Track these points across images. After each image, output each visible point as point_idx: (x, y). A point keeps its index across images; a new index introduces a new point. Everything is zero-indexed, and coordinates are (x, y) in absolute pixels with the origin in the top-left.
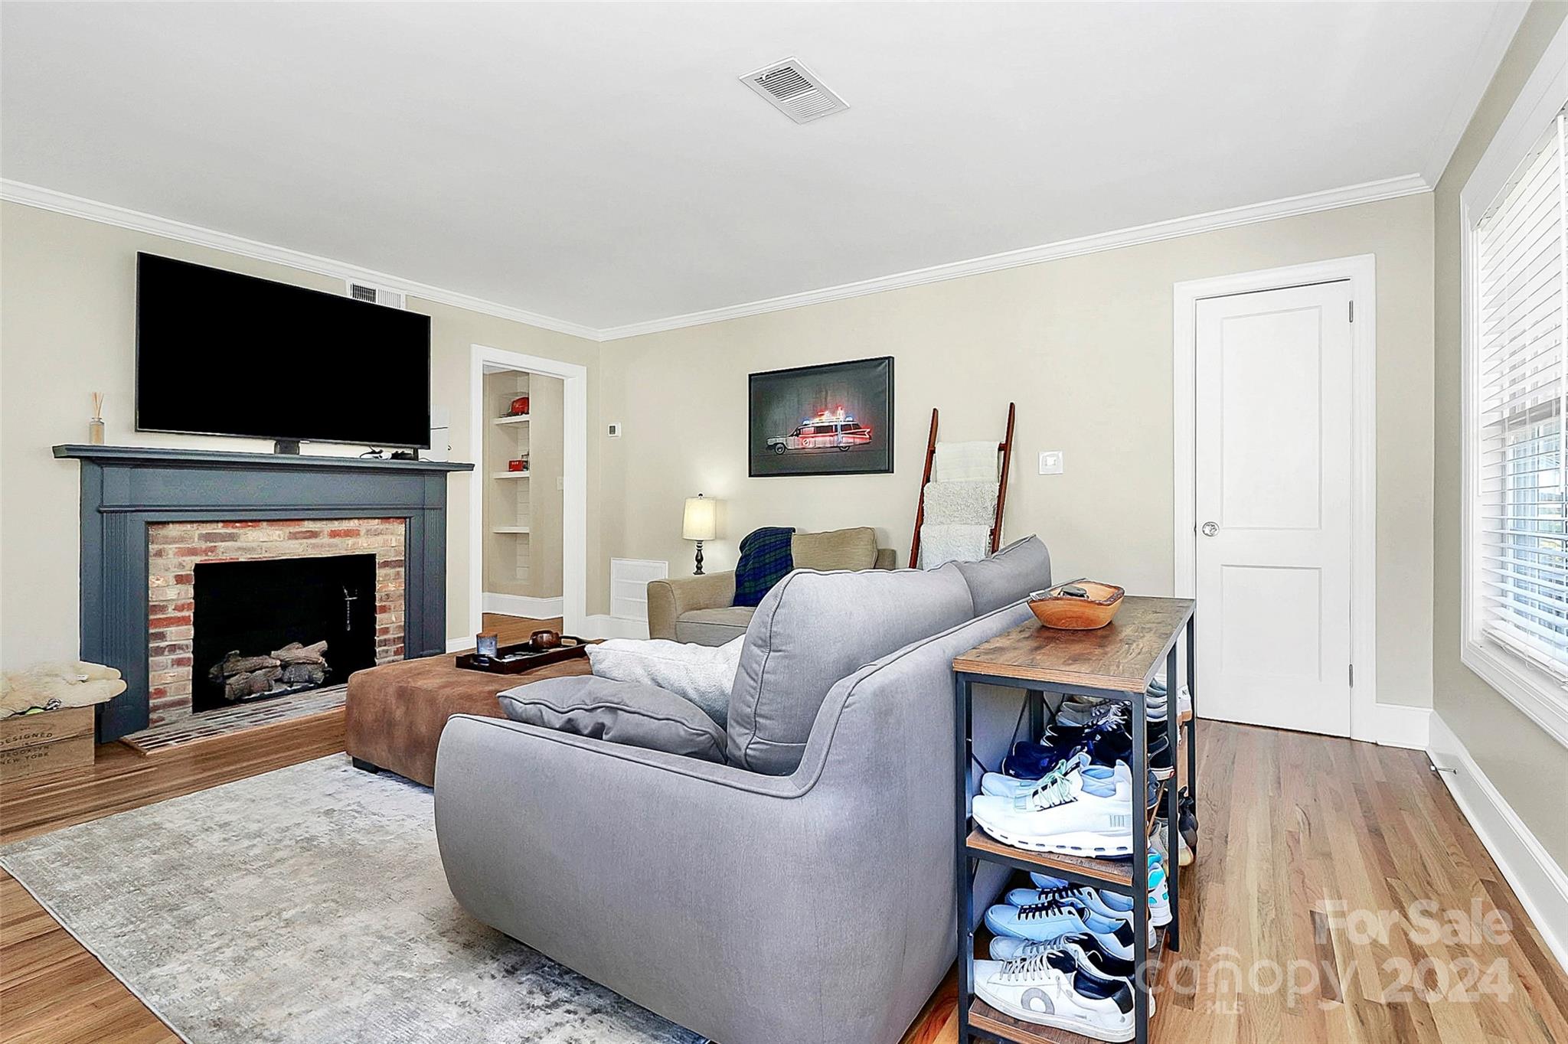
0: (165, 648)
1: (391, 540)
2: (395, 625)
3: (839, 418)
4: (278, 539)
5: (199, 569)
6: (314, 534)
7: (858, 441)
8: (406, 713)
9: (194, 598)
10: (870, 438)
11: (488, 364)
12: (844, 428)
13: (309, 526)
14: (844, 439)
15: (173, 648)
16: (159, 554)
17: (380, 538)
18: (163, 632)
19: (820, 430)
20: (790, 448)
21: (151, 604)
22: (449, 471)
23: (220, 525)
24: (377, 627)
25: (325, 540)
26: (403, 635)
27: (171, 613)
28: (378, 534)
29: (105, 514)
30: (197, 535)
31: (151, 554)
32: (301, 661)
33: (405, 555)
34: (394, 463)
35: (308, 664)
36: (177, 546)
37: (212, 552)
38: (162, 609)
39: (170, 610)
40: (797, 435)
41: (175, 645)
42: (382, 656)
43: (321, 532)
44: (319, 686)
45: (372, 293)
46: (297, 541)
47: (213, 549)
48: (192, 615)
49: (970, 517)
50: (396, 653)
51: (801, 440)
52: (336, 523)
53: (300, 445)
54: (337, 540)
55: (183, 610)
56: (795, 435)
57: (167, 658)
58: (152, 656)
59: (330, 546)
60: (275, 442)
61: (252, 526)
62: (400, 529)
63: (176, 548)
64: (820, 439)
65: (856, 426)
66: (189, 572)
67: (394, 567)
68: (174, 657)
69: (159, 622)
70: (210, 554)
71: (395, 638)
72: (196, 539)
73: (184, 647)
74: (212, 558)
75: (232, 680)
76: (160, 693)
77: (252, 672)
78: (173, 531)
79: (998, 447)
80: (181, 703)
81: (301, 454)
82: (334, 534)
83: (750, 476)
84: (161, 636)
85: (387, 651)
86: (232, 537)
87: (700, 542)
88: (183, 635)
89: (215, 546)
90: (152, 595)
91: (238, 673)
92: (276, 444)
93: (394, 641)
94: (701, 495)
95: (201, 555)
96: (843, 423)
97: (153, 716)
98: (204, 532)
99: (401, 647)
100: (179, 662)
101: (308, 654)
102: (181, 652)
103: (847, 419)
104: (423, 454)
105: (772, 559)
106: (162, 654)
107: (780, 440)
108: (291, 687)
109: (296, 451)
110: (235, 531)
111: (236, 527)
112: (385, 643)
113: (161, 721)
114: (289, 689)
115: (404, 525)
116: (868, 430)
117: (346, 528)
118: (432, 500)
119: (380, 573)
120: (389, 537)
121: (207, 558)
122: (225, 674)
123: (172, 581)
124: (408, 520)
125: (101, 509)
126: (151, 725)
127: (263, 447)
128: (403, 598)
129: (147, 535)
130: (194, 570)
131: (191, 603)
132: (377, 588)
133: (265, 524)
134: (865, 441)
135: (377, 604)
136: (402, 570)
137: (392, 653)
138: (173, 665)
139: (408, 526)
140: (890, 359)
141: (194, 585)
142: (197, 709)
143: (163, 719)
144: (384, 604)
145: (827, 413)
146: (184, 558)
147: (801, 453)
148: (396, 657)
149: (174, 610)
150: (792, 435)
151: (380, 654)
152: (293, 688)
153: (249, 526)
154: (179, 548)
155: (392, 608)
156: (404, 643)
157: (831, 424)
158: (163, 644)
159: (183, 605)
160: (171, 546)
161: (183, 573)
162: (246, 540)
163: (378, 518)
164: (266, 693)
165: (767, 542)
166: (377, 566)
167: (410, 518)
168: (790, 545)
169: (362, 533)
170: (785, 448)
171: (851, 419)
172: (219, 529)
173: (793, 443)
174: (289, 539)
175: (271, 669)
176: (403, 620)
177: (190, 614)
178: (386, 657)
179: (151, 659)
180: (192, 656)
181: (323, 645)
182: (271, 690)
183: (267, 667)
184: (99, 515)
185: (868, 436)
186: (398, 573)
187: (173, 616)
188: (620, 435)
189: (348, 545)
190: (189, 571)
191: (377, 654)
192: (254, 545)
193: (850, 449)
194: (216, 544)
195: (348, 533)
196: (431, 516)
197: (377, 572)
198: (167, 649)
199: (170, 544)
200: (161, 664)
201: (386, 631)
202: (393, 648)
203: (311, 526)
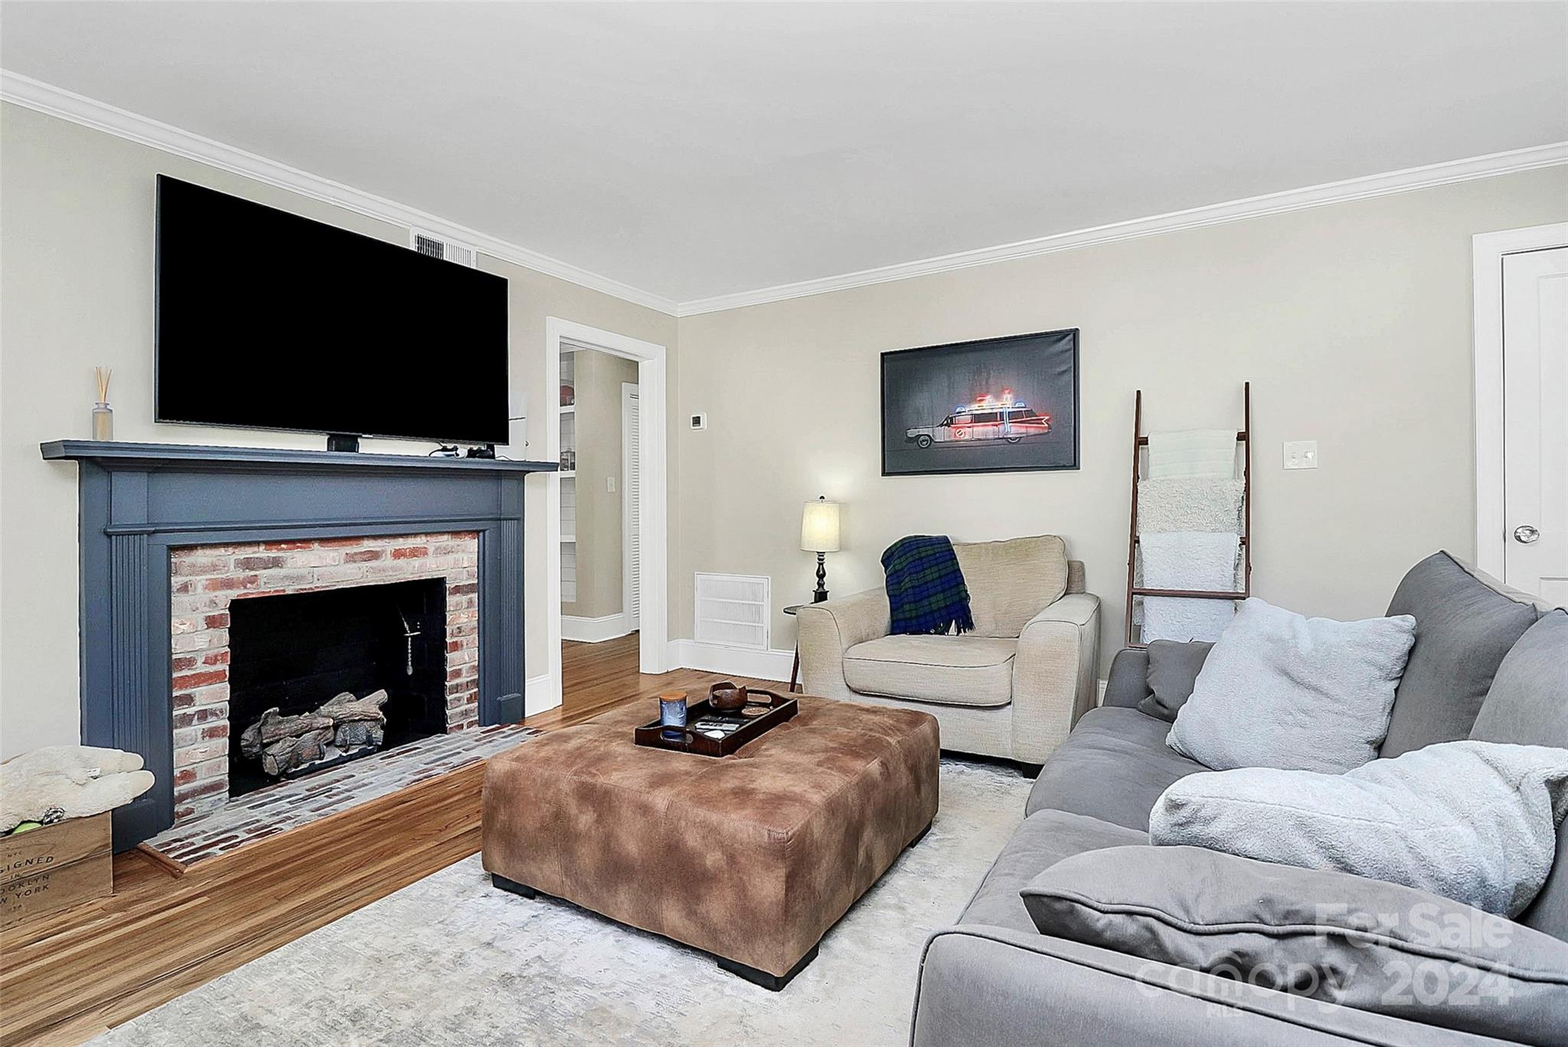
0: (194, 715)
1: (463, 559)
2: (469, 665)
3: (1007, 403)
4: (333, 563)
5: (236, 606)
6: (374, 555)
7: (1032, 431)
8: (599, 820)
9: (229, 646)
10: (1049, 427)
11: (565, 341)
12: (1013, 416)
13: (369, 545)
14: (1012, 430)
15: (203, 715)
16: (185, 588)
17: (450, 557)
18: (190, 695)
19: (978, 419)
20: (937, 441)
21: (174, 657)
22: (529, 472)
23: (262, 548)
24: (448, 670)
25: (387, 561)
26: (476, 677)
27: (200, 668)
28: (448, 552)
29: (114, 537)
30: (232, 561)
31: (174, 589)
32: (357, 718)
33: (478, 578)
34: (471, 462)
35: (366, 720)
36: (209, 577)
37: (252, 583)
38: (190, 662)
39: (199, 663)
40: (948, 425)
41: (206, 710)
42: (454, 706)
43: (383, 551)
44: (380, 749)
45: (439, 247)
46: (355, 564)
47: (253, 580)
48: (227, 668)
49: (1204, 522)
50: (470, 700)
51: (954, 430)
52: (401, 540)
53: (359, 440)
54: (402, 562)
55: (215, 663)
56: (946, 425)
57: (197, 728)
58: (176, 728)
59: (393, 569)
60: (327, 437)
61: (301, 548)
62: (472, 544)
63: (207, 580)
64: (980, 429)
65: (1030, 413)
66: (222, 612)
67: (468, 593)
68: (206, 726)
69: (185, 681)
70: (249, 585)
71: (468, 682)
72: (232, 567)
73: (218, 712)
74: (252, 592)
75: (274, 749)
76: (188, 776)
77: (298, 736)
78: (202, 557)
79: (1236, 436)
80: (214, 787)
81: (360, 452)
82: (398, 554)
83: (884, 474)
84: (189, 700)
85: (459, 699)
86: (276, 563)
87: (821, 554)
88: (216, 696)
89: (256, 576)
90: (176, 645)
91: (281, 739)
92: (329, 439)
93: (467, 686)
94: (822, 497)
95: (238, 588)
96: (1011, 410)
97: (179, 808)
98: (242, 557)
99: (475, 693)
100: (212, 733)
101: (365, 709)
102: (214, 718)
103: (1017, 406)
104: (500, 451)
105: (935, 575)
106: (190, 723)
107: (923, 431)
108: (346, 752)
109: (353, 447)
110: (280, 554)
111: (283, 549)
112: (457, 688)
113: (190, 814)
114: (344, 754)
115: (476, 540)
116: (1047, 418)
117: (412, 546)
118: (507, 509)
119: (451, 600)
120: (460, 555)
121: (246, 591)
122: (265, 741)
123: (203, 625)
124: (481, 534)
125: (109, 530)
126: (176, 821)
127: (313, 444)
128: (477, 629)
129: (169, 563)
130: (230, 609)
131: (227, 652)
132: (448, 620)
133: (316, 545)
134: (1041, 431)
135: (448, 640)
136: (476, 595)
137: (466, 702)
138: (203, 738)
139: (481, 542)
140: (1075, 333)
141: (229, 628)
142: (234, 792)
143: (192, 811)
144: (455, 639)
145: (989, 398)
146: (217, 593)
147: (951, 447)
148: (469, 706)
149: (204, 663)
150: (942, 425)
151: (451, 704)
152: (348, 753)
153: (298, 547)
154: (210, 579)
155: (465, 644)
156: (478, 687)
157: (995, 411)
158: (191, 710)
159: (216, 656)
160: (198, 578)
161: (216, 613)
162: (295, 566)
163: (448, 533)
164: (317, 762)
165: (923, 555)
166: (448, 592)
167: (484, 531)
168: (955, 558)
169: (431, 550)
170: (931, 440)
171: (1023, 405)
172: (261, 552)
173: (942, 435)
174: (346, 562)
175: (321, 731)
176: (477, 659)
177: (224, 667)
178: (460, 706)
179: (175, 731)
180: (228, 723)
181: (381, 695)
182: (322, 759)
183: (318, 729)
184: (105, 539)
185: (1046, 425)
186: (470, 602)
187: (202, 671)
188: (706, 427)
189: (414, 567)
190: (223, 610)
191: (449, 704)
192: (304, 571)
193: (1022, 441)
194: (257, 573)
195: (415, 553)
196: (508, 527)
197: (447, 599)
198: (196, 717)
199: (197, 575)
200: (189, 737)
201: (457, 674)
202: (466, 695)
203: (372, 545)
